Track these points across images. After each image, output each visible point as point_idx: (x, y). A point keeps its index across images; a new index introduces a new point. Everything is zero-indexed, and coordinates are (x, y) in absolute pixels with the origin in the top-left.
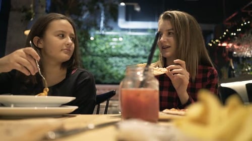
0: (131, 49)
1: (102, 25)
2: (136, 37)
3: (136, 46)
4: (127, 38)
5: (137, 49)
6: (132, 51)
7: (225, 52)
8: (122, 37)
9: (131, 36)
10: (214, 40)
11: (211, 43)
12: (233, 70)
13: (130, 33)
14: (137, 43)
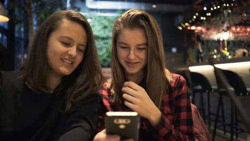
0: (100, 30)
1: (68, 5)
2: (105, 18)
3: (105, 27)
4: (96, 19)
5: (107, 31)
6: (102, 32)
7: (194, 36)
8: (91, 18)
9: (100, 17)
10: (184, 24)
11: (180, 26)
12: (201, 53)
13: (99, 14)
14: (107, 24)
